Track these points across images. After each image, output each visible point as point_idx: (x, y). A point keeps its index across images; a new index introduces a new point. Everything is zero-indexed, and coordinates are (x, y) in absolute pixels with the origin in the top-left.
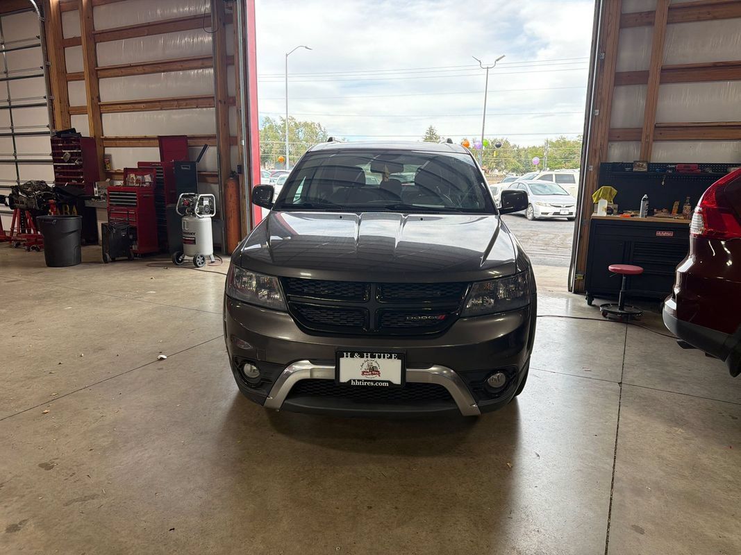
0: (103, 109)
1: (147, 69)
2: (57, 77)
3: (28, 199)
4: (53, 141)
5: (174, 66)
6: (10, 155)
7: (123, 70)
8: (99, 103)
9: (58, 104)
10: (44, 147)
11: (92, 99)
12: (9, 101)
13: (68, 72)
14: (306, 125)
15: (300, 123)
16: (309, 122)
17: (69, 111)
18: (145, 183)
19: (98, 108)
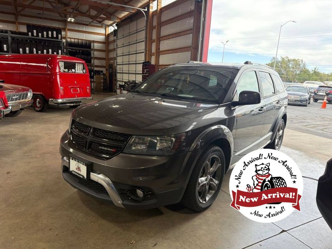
0: (160, 54)
1: (174, 36)
2: (149, 41)
3: (128, 87)
4: (143, 66)
5: (181, 34)
6: (134, 71)
7: (167, 37)
8: (159, 51)
9: (148, 52)
10: (140, 68)
11: (157, 49)
12: (129, 52)
13: (153, 39)
14: (294, 60)
15: (291, 59)
16: (296, 59)
17: (151, 55)
18: (162, 83)
19: (159, 53)
